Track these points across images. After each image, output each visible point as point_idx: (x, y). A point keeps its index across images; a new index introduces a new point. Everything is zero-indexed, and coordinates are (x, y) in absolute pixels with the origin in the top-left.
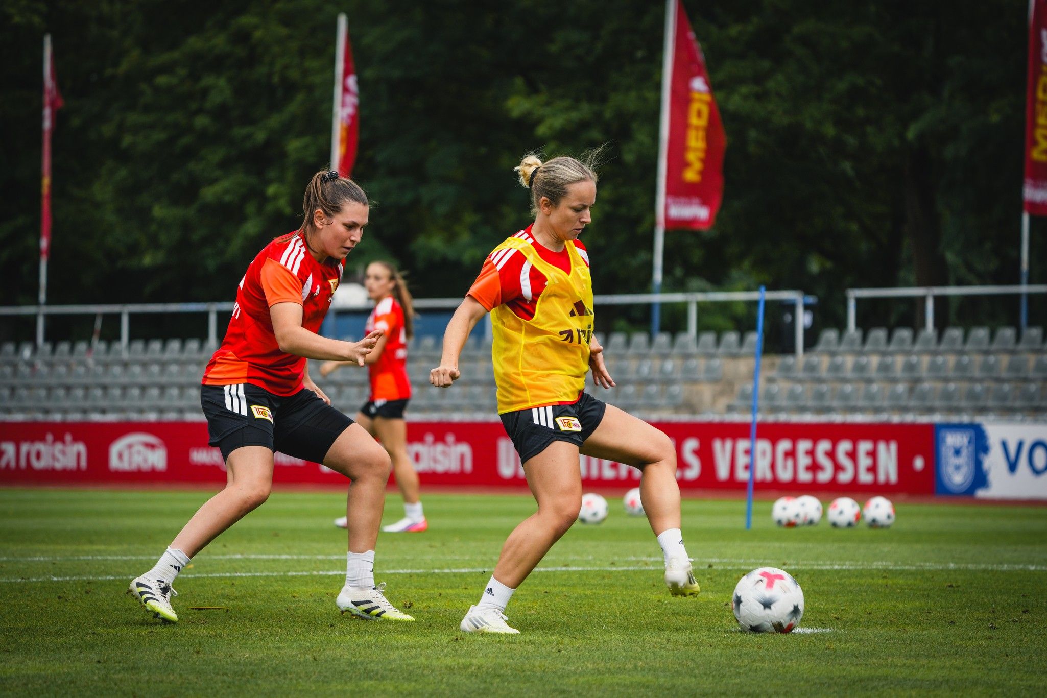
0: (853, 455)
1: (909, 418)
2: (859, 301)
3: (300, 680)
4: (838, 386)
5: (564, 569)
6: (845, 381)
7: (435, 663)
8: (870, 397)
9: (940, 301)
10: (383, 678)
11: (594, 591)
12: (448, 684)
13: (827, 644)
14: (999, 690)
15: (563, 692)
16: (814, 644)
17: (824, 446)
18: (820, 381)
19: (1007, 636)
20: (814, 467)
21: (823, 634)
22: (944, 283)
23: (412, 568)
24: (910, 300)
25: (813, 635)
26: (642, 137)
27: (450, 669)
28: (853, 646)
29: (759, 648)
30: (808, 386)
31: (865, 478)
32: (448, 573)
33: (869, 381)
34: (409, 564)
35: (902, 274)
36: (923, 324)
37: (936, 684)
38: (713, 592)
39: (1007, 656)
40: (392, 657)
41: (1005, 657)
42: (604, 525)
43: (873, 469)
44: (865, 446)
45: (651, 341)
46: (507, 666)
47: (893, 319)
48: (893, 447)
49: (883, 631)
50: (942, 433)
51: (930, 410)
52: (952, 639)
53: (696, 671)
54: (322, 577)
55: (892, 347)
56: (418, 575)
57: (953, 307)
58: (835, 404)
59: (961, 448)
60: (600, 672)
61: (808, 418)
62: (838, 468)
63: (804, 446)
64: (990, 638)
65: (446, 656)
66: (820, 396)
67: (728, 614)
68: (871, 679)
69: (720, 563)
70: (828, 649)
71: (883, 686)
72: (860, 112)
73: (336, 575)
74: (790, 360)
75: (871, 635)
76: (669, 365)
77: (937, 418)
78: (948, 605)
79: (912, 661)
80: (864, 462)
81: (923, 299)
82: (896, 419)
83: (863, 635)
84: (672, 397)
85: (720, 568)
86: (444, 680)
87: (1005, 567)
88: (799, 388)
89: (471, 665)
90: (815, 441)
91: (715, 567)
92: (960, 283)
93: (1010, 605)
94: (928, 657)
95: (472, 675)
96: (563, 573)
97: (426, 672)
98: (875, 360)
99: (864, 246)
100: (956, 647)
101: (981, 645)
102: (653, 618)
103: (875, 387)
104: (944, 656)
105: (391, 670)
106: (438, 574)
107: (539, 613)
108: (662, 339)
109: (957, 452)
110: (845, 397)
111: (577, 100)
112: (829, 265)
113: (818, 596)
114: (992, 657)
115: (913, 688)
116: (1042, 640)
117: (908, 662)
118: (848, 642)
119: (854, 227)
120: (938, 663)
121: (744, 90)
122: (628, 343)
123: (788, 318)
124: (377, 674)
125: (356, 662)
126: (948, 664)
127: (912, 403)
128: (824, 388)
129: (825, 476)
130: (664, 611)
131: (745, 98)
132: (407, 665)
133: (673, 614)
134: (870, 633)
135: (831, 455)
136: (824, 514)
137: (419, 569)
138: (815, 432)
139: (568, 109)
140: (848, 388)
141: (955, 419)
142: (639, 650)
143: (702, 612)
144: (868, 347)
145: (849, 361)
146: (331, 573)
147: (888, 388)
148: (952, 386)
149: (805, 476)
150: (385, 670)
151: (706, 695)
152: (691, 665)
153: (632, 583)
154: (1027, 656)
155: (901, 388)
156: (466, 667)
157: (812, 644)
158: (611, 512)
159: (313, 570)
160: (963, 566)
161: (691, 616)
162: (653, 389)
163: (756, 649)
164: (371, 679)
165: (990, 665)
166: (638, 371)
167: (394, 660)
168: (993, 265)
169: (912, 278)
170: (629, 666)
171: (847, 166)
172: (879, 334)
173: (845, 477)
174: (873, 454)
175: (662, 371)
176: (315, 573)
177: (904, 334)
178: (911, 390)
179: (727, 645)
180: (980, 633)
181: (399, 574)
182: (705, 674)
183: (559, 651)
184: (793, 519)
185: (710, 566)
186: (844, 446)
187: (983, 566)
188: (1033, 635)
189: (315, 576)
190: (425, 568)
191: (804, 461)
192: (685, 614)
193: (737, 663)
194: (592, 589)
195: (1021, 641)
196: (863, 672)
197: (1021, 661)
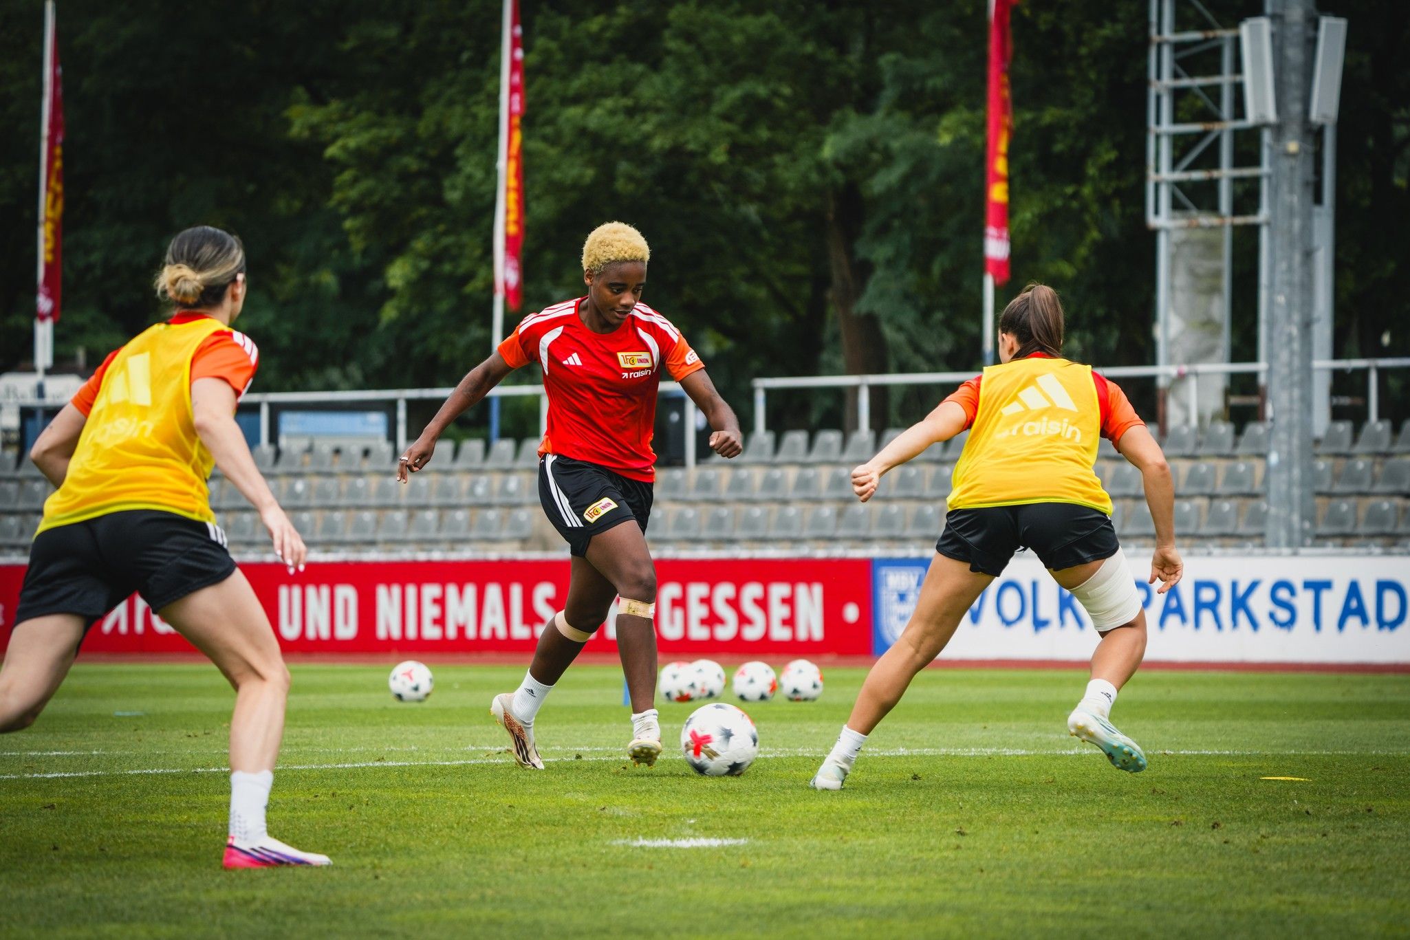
0: (763, 603)
1: (838, 552)
2: (769, 392)
3: (14, 926)
4: (743, 508)
5: (378, 764)
6: (753, 502)
7: (203, 898)
8: (785, 523)
9: (878, 392)
10: (131, 920)
11: (421, 794)
12: (223, 926)
13: (742, 861)
14: (973, 918)
15: (384, 933)
16: (725, 860)
17: (725, 590)
18: (719, 502)
19: (981, 844)
20: (712, 620)
21: (736, 848)
22: (883, 370)
23: (164, 766)
24: (838, 392)
25: (722, 848)
26: (471, 167)
27: (225, 904)
28: (775, 862)
29: (651, 868)
30: (703, 508)
31: (780, 633)
32: (215, 772)
33: (785, 502)
34: (161, 761)
35: (825, 356)
36: (856, 426)
37: (889, 913)
38: (583, 792)
39: (982, 871)
40: (142, 890)
41: (979, 873)
42: (426, 704)
43: (790, 622)
44: (779, 590)
45: (487, 449)
46: (304, 899)
47: (815, 417)
48: (818, 589)
49: (815, 842)
50: (883, 571)
51: (866, 540)
52: (908, 849)
53: (566, 902)
54: (36, 780)
55: (814, 457)
56: (174, 776)
57: (895, 400)
58: (738, 534)
59: (908, 590)
60: (433, 906)
61: (703, 553)
62: (744, 620)
63: (697, 590)
64: (958, 847)
65: (218, 887)
66: (718, 522)
67: (605, 821)
68: (801, 906)
69: (592, 752)
70: (743, 866)
71: (819, 916)
72: (764, 133)
73: (57, 778)
74: (677, 474)
75: (800, 847)
76: (513, 483)
77: (874, 552)
78: (900, 803)
79: (857, 882)
80: (779, 611)
81: (855, 389)
82: (820, 553)
83: (789, 846)
84: (517, 525)
85: (592, 759)
86: (218, 921)
87: (974, 751)
88: (690, 512)
89: (254, 899)
90: (712, 585)
91: (584, 758)
92: (903, 369)
93: (982, 803)
94: (877, 874)
95: (256, 913)
96: (375, 770)
97: (192, 910)
98: (792, 474)
99: (775, 320)
100: (915, 860)
101: (946, 858)
102: (504, 829)
103: (792, 511)
104: (898, 873)
105: (142, 909)
106: (202, 775)
107: (346, 826)
108: (504, 447)
109: (902, 597)
110: (750, 524)
111: (381, 113)
112: (728, 344)
113: (726, 796)
114: (962, 873)
115: (861, 917)
116: (1027, 849)
117: (851, 882)
118: (769, 856)
119: (762, 293)
120: (891, 883)
121: (609, 103)
122: (456, 453)
123: (675, 417)
124: (123, 914)
125: (91, 899)
126: (904, 885)
127: (841, 533)
128: (724, 511)
129: (725, 633)
130: (518, 820)
131: (612, 113)
132: (165, 901)
133: (532, 825)
134: (798, 844)
135: (734, 603)
136: (728, 683)
137: (174, 768)
138: (711, 572)
139: (370, 126)
140: (757, 511)
141: (898, 552)
142: (487, 874)
143: (570, 820)
144: (781, 457)
145: (757, 475)
146: (49, 776)
147: (810, 509)
148: (894, 508)
149: (699, 633)
150: (133, 908)
151: (579, 933)
152: (560, 893)
153: (473, 783)
154: (1008, 870)
155: (827, 511)
156: (247, 902)
157: (721, 861)
158: (437, 685)
159: (24, 772)
160: (916, 751)
161: (554, 825)
162: (492, 514)
163: (645, 869)
164: (114, 920)
165: (961, 885)
166: (471, 491)
167: (146, 895)
168: (947, 345)
169: (840, 362)
170: (474, 896)
171: (751, 211)
172: (797, 438)
173: (752, 633)
174: (790, 601)
175: (504, 491)
176: (27, 776)
177: (830, 438)
178: (840, 514)
179: (607, 865)
180: (944, 842)
181: (148, 775)
182: (579, 905)
183: (377, 877)
184: (686, 691)
185: (578, 757)
186: (753, 590)
187: (943, 751)
188: (1014, 842)
189: (28, 780)
190: (183, 767)
191: (697, 611)
192: (547, 824)
193: (621, 888)
194: (418, 792)
195: (999, 851)
196: (793, 897)
197: (1000, 878)
